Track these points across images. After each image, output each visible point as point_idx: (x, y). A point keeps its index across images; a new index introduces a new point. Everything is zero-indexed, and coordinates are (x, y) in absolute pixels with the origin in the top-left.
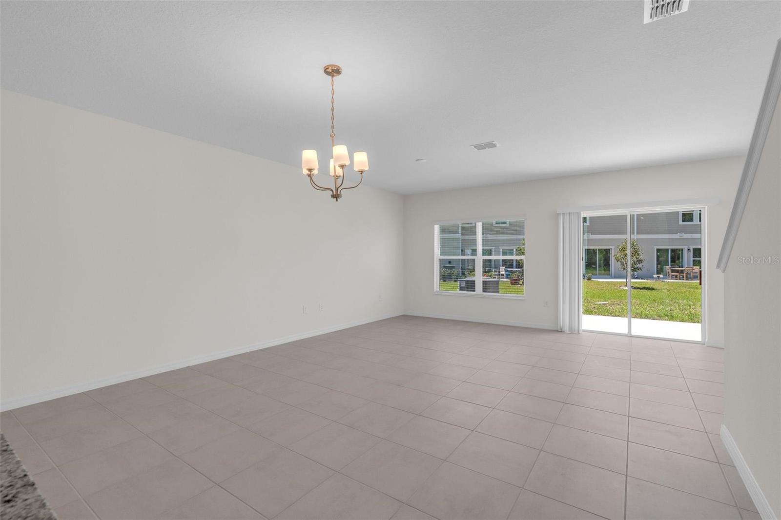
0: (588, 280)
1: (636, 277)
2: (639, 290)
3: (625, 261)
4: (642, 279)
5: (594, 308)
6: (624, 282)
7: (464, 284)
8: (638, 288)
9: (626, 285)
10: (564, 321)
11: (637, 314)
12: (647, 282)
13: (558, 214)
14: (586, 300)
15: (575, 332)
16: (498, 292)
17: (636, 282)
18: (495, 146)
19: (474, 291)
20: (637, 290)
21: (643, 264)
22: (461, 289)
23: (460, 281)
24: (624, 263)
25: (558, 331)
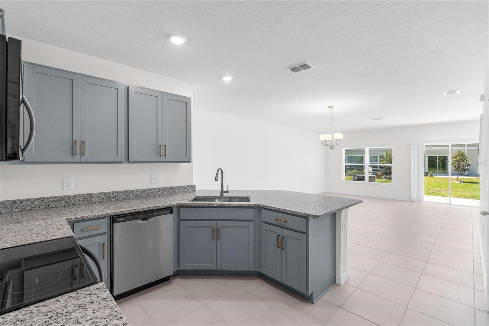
0: (430, 176)
1: (466, 175)
2: (467, 183)
3: (457, 165)
4: (470, 176)
5: (433, 192)
6: (456, 178)
7: (356, 178)
8: (466, 182)
9: (457, 180)
10: (414, 196)
11: (460, 196)
12: (474, 179)
13: (411, 144)
14: (427, 188)
15: (419, 201)
16: (375, 182)
17: (465, 179)
18: (382, 119)
19: (364, 181)
20: (465, 183)
21: (470, 166)
22: (354, 180)
23: (353, 176)
24: (456, 166)
25: (411, 201)
